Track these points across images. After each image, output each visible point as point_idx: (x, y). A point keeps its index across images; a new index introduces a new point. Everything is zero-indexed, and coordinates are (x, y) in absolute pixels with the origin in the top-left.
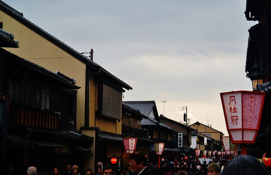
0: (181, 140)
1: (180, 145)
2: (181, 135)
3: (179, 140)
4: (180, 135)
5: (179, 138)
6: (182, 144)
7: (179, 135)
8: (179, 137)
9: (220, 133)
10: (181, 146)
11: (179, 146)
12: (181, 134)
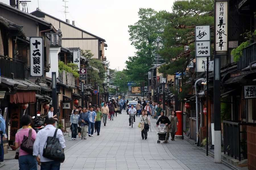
0: (37, 56)
1: (36, 70)
2: (39, 43)
3: (32, 56)
4: (37, 44)
5: (32, 52)
6: (41, 69)
7: (34, 44)
8: (33, 48)
9: (97, 41)
10: (38, 75)
11: (33, 74)
12: (40, 40)
